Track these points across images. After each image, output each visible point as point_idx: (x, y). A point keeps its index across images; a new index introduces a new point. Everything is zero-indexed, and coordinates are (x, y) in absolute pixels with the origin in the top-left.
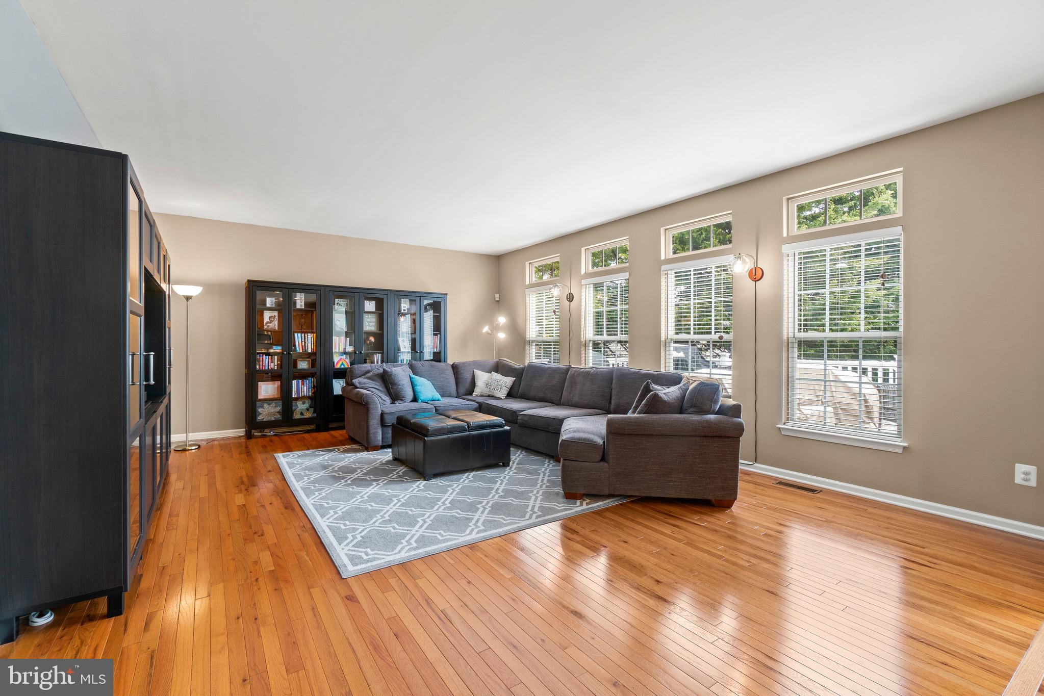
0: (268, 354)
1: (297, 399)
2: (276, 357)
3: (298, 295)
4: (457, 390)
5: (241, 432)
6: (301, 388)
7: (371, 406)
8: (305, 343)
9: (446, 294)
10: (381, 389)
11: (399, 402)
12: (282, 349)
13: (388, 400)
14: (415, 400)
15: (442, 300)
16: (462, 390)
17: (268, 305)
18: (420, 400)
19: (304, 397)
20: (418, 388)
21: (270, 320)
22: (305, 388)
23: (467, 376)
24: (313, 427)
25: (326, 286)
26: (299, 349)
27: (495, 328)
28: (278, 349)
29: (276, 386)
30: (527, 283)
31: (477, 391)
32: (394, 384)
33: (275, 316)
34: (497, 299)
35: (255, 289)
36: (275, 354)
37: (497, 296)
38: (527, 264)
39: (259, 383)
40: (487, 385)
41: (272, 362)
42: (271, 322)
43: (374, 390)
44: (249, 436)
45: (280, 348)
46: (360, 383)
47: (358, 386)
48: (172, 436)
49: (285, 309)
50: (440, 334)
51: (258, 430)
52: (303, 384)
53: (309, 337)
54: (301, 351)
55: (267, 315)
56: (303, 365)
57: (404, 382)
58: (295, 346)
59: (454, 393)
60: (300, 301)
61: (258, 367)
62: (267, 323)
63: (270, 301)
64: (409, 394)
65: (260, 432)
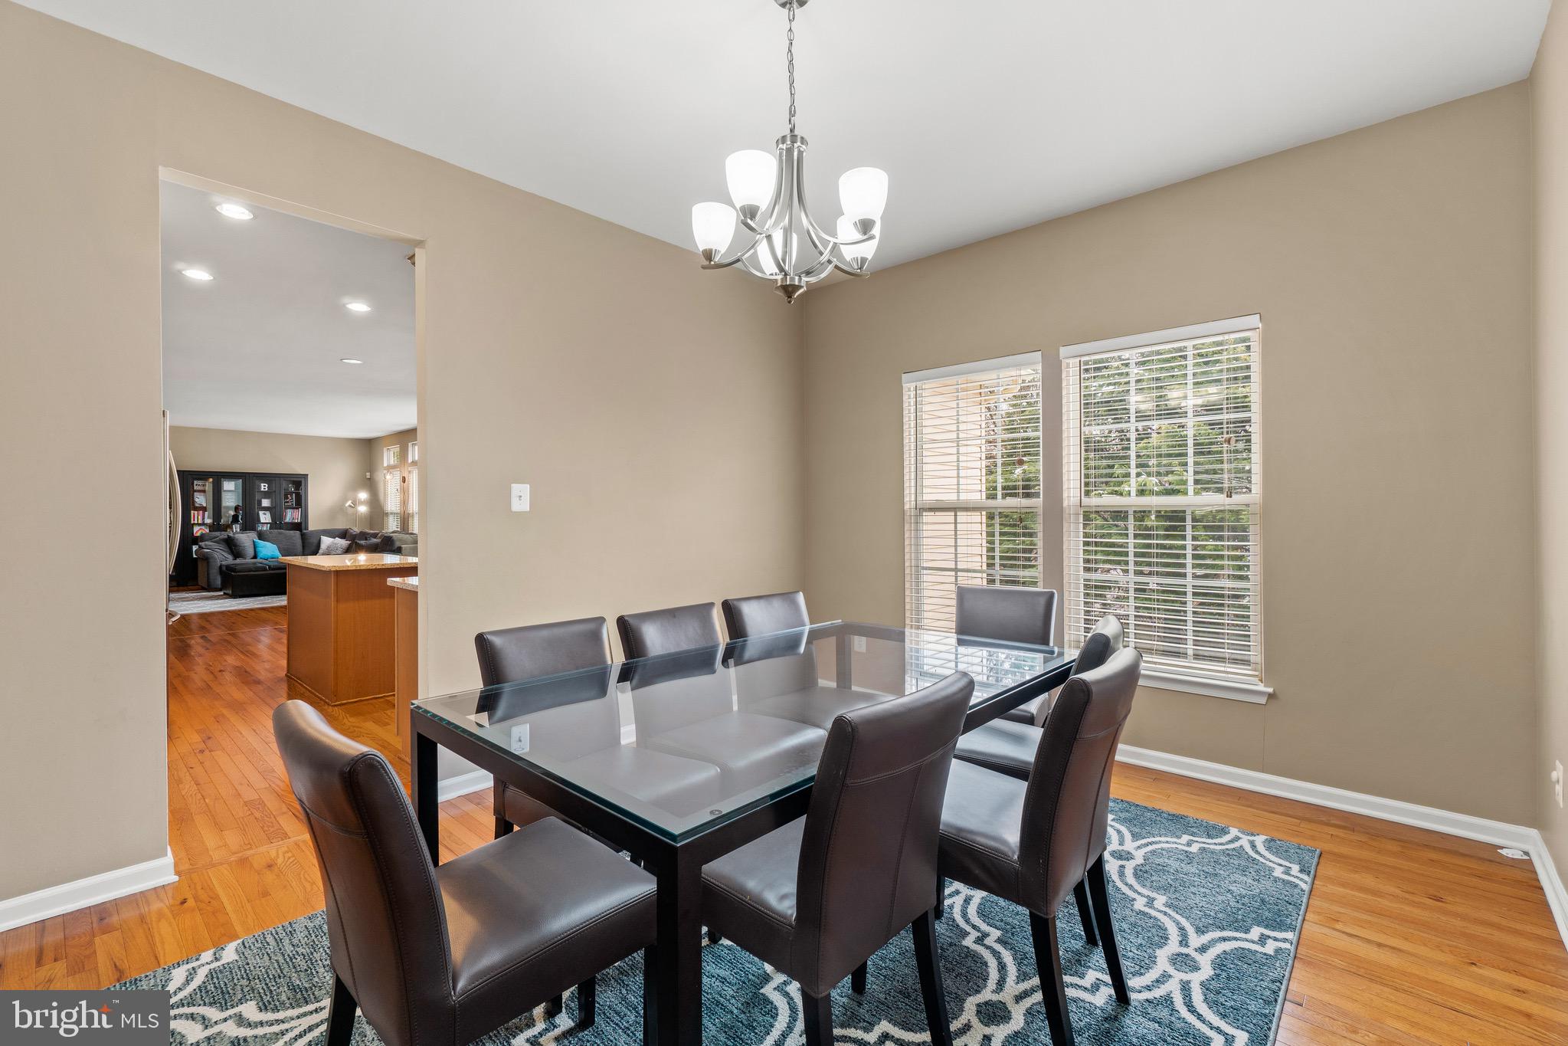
7: (211, 560)
9: (307, 475)
10: (225, 549)
11: (240, 558)
13: (230, 557)
14: (255, 557)
15: (303, 480)
16: (307, 551)
18: (258, 558)
20: (259, 549)
23: (314, 540)
27: (357, 502)
30: (385, 465)
31: (320, 553)
32: (236, 545)
34: (368, 477)
37: (368, 474)
38: (385, 449)
40: (329, 547)
43: (218, 550)
46: (206, 545)
47: (204, 547)
50: (301, 507)
57: (247, 544)
64: (250, 552)
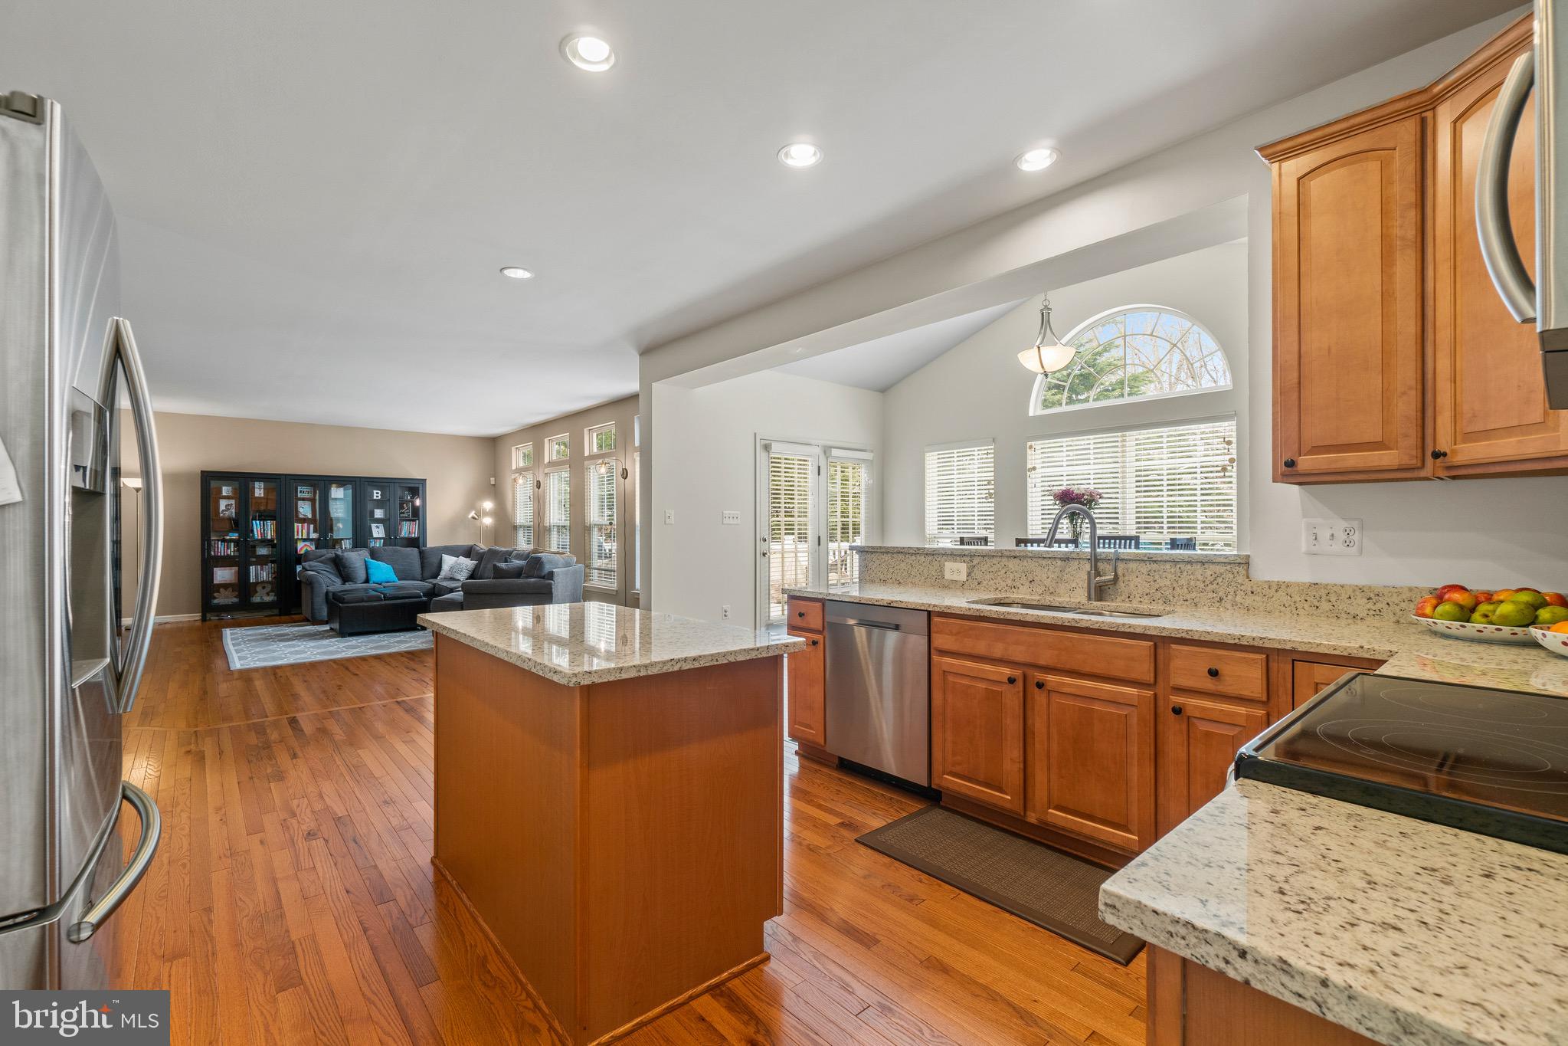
0: (224, 541)
1: (257, 584)
2: (232, 544)
3: (257, 484)
4: (422, 574)
5: (198, 616)
6: (259, 574)
7: (317, 585)
8: (264, 530)
9: (426, 480)
10: (332, 571)
11: (350, 583)
12: (239, 536)
13: (338, 581)
14: (367, 581)
15: (420, 486)
16: (427, 574)
17: (224, 494)
18: (371, 582)
19: (263, 582)
20: (371, 571)
21: (226, 506)
22: (265, 573)
23: (434, 561)
24: (276, 611)
25: (286, 475)
26: (257, 535)
27: (480, 513)
28: (234, 536)
29: (233, 571)
30: (514, 467)
31: (443, 574)
32: (345, 566)
33: (232, 504)
34: (493, 483)
35: (210, 480)
36: (231, 541)
37: (492, 479)
38: (514, 448)
39: (215, 569)
40: (452, 568)
41: (228, 549)
42: (227, 510)
43: (325, 572)
44: (204, 619)
45: (237, 535)
46: (310, 566)
47: (308, 569)
48: (123, 619)
49: (243, 497)
50: (418, 520)
51: (216, 614)
52: (262, 569)
53: (269, 524)
54: (260, 538)
55: (223, 504)
56: (262, 551)
57: (357, 565)
58: (252, 531)
59: (419, 576)
60: (259, 491)
61: (212, 553)
62: (223, 511)
63: (226, 490)
64: (362, 575)
65: (217, 616)
